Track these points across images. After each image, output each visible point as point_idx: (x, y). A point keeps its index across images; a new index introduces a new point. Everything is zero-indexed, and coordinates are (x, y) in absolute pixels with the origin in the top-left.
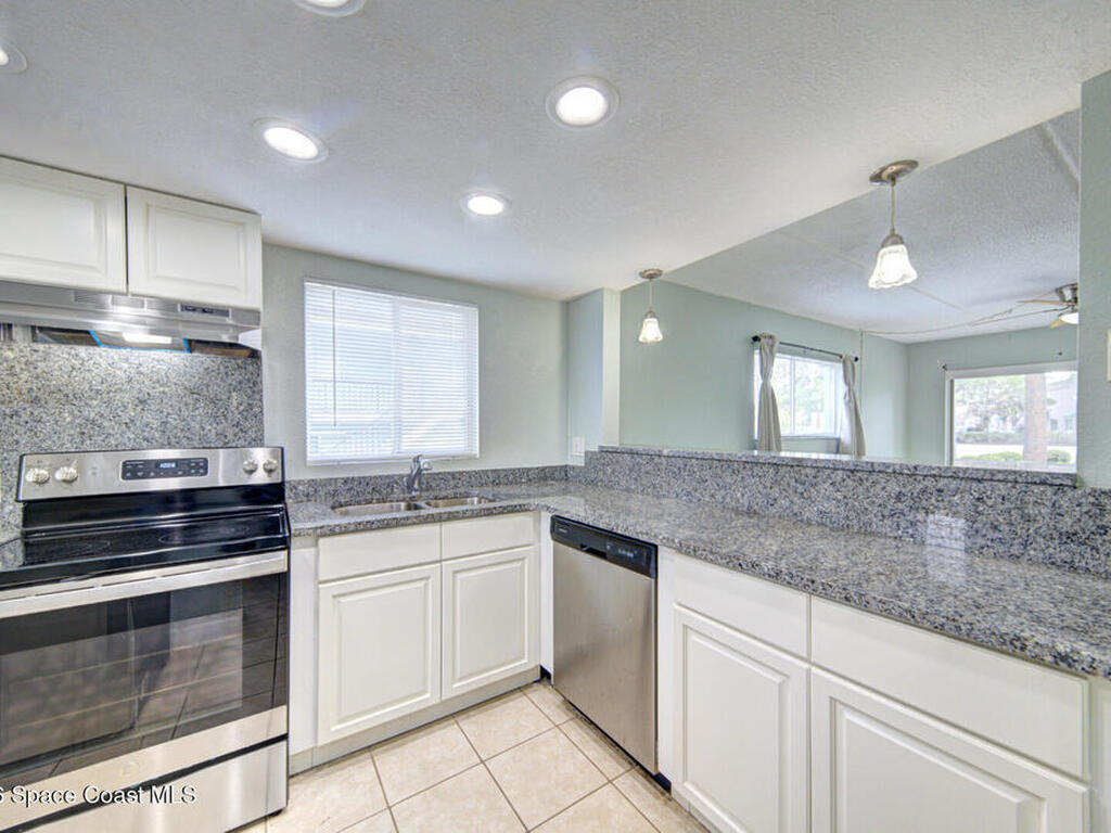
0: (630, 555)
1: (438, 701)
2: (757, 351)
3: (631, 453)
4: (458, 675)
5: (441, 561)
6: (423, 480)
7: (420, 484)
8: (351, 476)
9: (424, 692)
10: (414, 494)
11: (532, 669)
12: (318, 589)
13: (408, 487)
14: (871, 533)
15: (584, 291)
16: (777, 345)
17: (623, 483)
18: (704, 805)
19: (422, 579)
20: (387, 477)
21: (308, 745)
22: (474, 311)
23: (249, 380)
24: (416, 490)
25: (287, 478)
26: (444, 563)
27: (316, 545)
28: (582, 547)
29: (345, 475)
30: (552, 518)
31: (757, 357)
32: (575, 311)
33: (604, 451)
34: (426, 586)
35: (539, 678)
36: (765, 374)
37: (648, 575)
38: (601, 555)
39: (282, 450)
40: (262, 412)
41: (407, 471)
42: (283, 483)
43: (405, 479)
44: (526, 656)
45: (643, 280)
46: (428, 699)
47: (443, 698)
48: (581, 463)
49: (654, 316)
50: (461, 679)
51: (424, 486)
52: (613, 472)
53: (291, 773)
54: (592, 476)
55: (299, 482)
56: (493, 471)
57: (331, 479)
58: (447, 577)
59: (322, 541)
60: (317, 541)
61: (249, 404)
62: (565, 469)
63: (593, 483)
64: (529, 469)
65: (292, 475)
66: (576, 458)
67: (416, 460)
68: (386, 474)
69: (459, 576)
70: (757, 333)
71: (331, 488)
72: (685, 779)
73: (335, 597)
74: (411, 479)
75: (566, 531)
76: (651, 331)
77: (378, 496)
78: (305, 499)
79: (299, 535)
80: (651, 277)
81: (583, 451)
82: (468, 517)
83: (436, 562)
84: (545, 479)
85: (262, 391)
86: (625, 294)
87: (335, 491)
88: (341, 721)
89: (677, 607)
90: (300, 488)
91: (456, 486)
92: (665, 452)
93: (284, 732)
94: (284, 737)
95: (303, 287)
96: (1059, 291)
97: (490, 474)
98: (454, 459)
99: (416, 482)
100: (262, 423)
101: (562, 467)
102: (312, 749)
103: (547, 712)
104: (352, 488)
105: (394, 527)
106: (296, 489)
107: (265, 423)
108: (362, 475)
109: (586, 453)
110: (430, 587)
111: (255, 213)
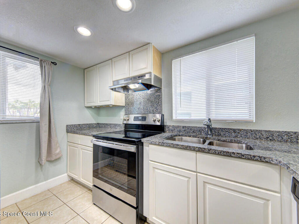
5: (196, 172)
8: (185, 125)
19: (186, 177)
26: (198, 174)
34: (188, 181)
39: (162, 115)
40: (161, 104)
57: (178, 126)
61: (158, 102)
65: (167, 123)
71: (179, 129)
73: (153, 168)
78: (171, 131)
83: (194, 172)
87: (180, 130)
90: (170, 128)
91: (236, 136)
97: (263, 133)
100: (161, 107)
106: (169, 127)
107: (163, 107)
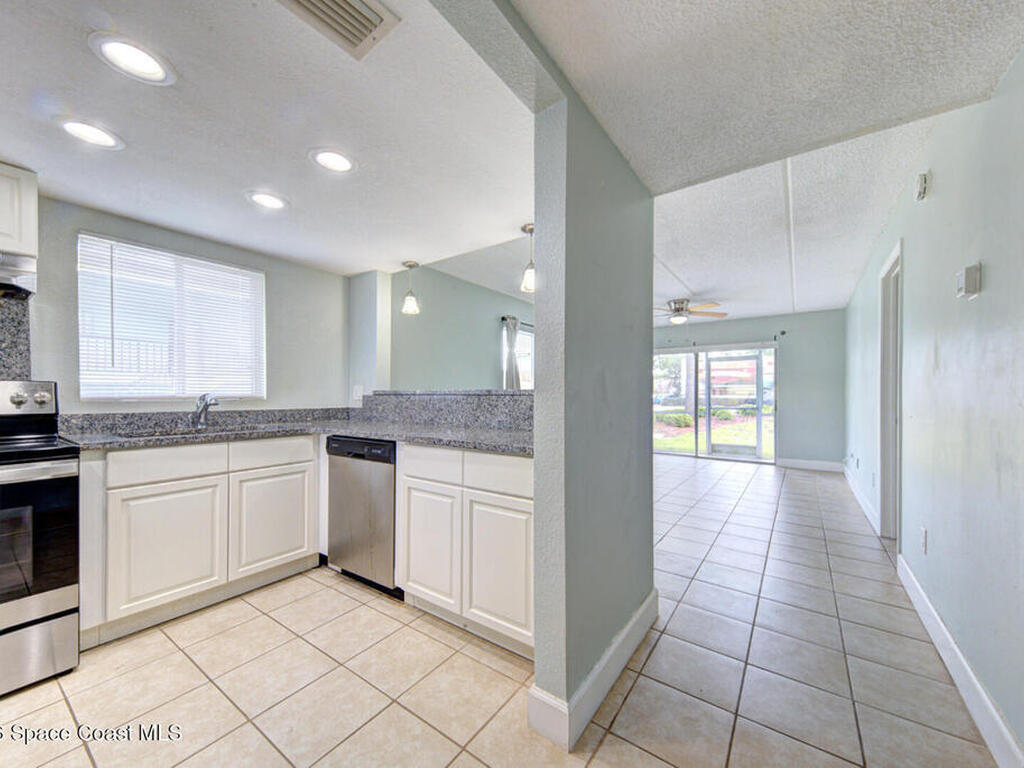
0: (379, 452)
1: (225, 582)
2: (505, 328)
3: (396, 394)
4: (243, 562)
5: (228, 472)
6: (209, 417)
7: (206, 419)
9: (212, 576)
10: (199, 427)
11: (311, 556)
12: (107, 494)
13: (193, 423)
14: (521, 430)
15: (362, 271)
16: (519, 324)
17: (390, 417)
18: (427, 594)
19: (210, 487)
20: (171, 413)
21: (97, 621)
22: (261, 277)
23: (13, 320)
24: (202, 424)
25: (60, 413)
26: (231, 474)
27: (105, 458)
28: (349, 454)
29: (125, 411)
30: (328, 438)
31: (505, 333)
32: (354, 286)
33: (377, 394)
34: (213, 492)
35: (318, 564)
36: (511, 345)
37: (390, 463)
38: (361, 456)
39: (56, 384)
40: (28, 350)
41: (193, 409)
42: (57, 414)
43: (189, 416)
44: (306, 545)
45: (405, 268)
46: (216, 581)
47: (230, 580)
48: (359, 405)
49: (412, 294)
50: (247, 564)
51: (210, 422)
52: (383, 410)
53: (81, 649)
54: (368, 414)
55: (72, 416)
56: (280, 411)
58: (234, 486)
59: (111, 455)
60: (106, 454)
61: (13, 342)
62: (347, 411)
63: (369, 419)
64: (315, 410)
65: (65, 411)
66: (355, 402)
67: (203, 398)
68: (169, 411)
69: (245, 484)
70: (505, 315)
71: (108, 422)
72: (408, 580)
73: (124, 500)
74: (196, 417)
75: (339, 446)
76: (411, 306)
77: (160, 429)
79: (88, 449)
80: (410, 267)
81: (361, 395)
82: (254, 439)
83: (224, 473)
84: (329, 418)
85: (29, 330)
86: (394, 276)
87: (114, 425)
88: (131, 601)
89: (405, 478)
90: (73, 421)
91: (243, 423)
92: (418, 392)
93: (76, 606)
94: (76, 610)
95: (77, 238)
96: (669, 303)
97: (277, 413)
98: (242, 400)
99: (203, 416)
100: (28, 360)
101: (344, 409)
102: (99, 627)
103: (322, 581)
104: (131, 423)
105: (181, 445)
106: (69, 422)
107: (32, 360)
108: (142, 411)
109: (364, 397)
110: (218, 495)
111: (28, 170)
